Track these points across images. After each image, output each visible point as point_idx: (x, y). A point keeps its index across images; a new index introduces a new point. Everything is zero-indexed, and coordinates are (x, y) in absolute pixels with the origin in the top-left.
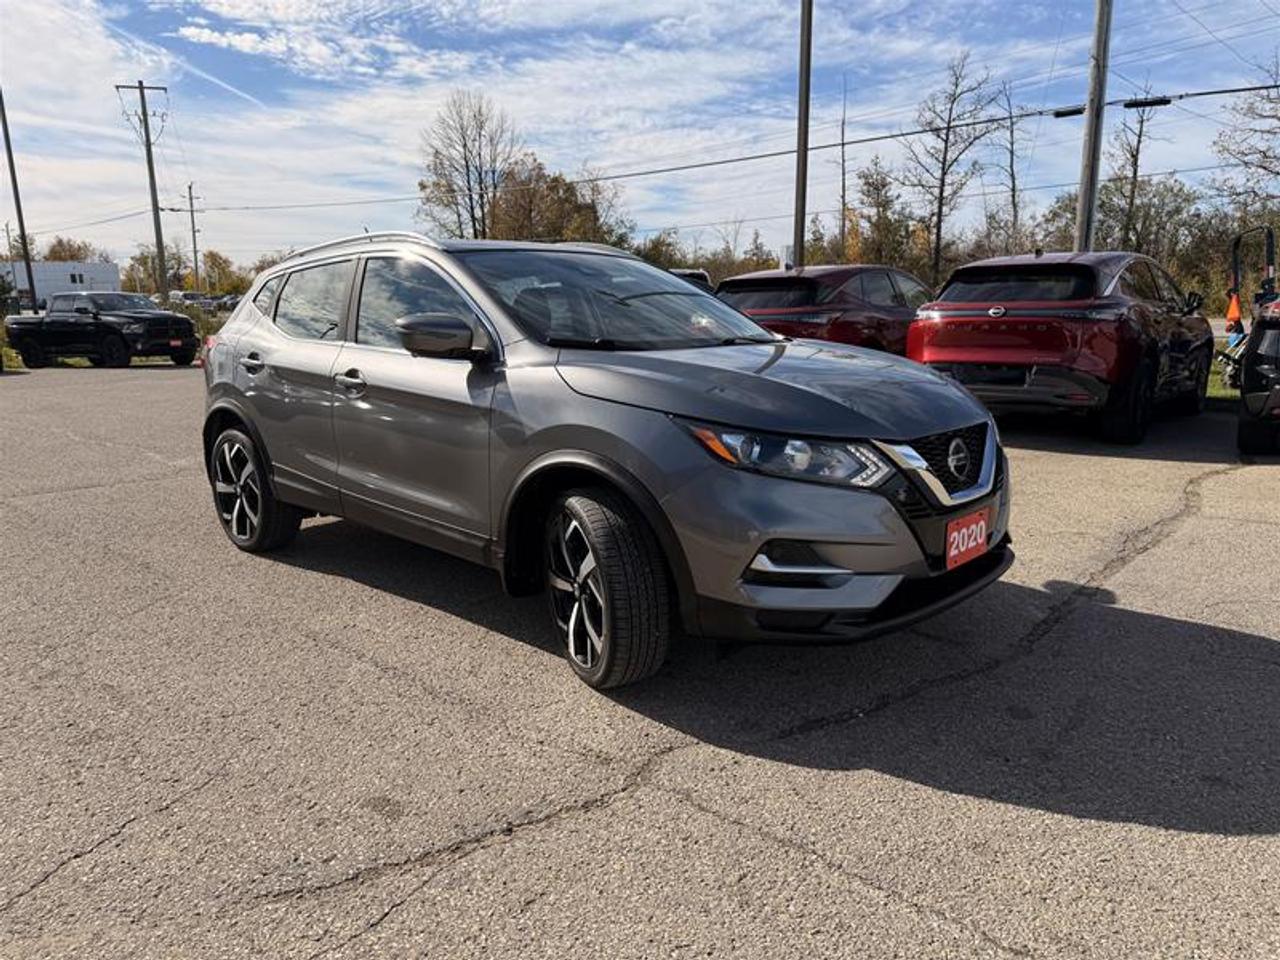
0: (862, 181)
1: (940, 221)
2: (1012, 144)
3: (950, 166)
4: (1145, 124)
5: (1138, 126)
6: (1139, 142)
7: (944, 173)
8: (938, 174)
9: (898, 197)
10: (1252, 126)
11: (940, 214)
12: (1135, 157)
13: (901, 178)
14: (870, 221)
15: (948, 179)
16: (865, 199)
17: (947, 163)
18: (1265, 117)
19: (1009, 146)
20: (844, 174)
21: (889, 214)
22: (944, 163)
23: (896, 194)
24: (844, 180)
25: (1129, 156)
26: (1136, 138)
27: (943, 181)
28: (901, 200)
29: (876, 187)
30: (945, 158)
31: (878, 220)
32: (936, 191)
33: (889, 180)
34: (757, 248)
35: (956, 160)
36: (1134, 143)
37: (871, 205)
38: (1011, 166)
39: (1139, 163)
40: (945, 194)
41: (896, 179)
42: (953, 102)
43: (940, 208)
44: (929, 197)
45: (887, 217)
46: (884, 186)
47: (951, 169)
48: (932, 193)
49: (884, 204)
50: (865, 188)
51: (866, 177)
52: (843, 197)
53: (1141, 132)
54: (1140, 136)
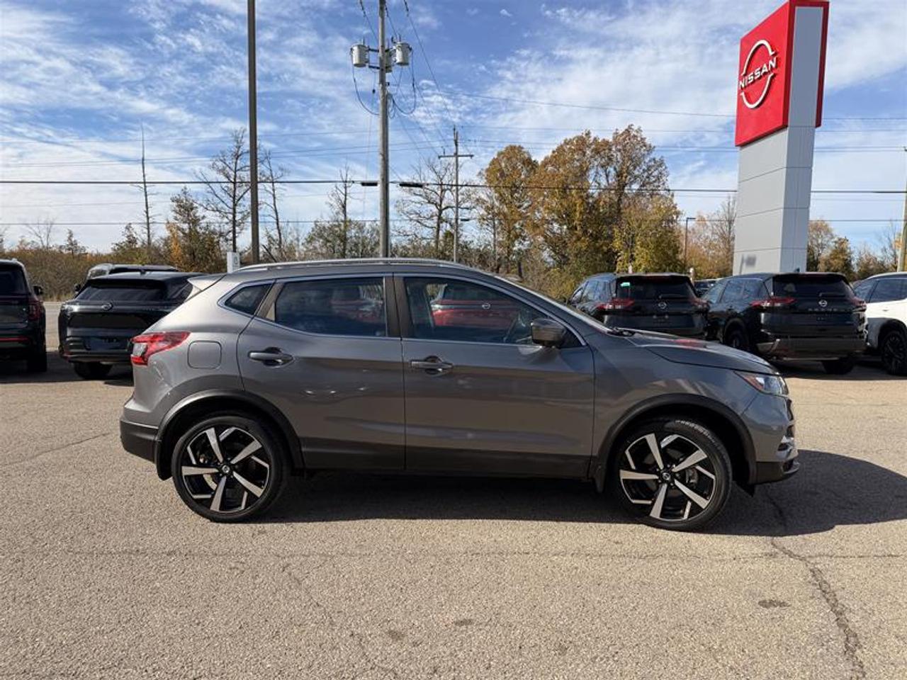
0: (175, 204)
1: (234, 237)
2: (274, 190)
3: (239, 200)
4: (348, 189)
5: (344, 189)
6: (346, 199)
7: (235, 205)
8: (231, 204)
9: (204, 217)
10: (410, 199)
11: (234, 232)
12: (344, 207)
13: (205, 205)
14: (184, 233)
15: (238, 209)
16: (179, 216)
17: (237, 198)
18: (417, 195)
19: (272, 192)
20: (146, 196)
21: (198, 228)
22: (234, 198)
23: (202, 215)
24: (146, 200)
25: (340, 206)
26: (344, 196)
27: (234, 209)
28: (205, 220)
29: (185, 208)
30: (235, 196)
31: (190, 233)
32: (231, 216)
33: (195, 205)
34: (72, 244)
35: (242, 196)
36: (343, 200)
37: (185, 222)
38: (275, 205)
39: (347, 210)
40: (237, 219)
41: (201, 205)
42: (237, 159)
43: (234, 227)
44: (226, 220)
45: (196, 231)
46: (192, 209)
47: (240, 202)
48: (227, 218)
49: (195, 222)
50: (177, 209)
51: (177, 201)
52: (147, 212)
53: (346, 192)
54: (346, 195)
